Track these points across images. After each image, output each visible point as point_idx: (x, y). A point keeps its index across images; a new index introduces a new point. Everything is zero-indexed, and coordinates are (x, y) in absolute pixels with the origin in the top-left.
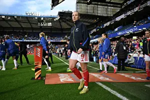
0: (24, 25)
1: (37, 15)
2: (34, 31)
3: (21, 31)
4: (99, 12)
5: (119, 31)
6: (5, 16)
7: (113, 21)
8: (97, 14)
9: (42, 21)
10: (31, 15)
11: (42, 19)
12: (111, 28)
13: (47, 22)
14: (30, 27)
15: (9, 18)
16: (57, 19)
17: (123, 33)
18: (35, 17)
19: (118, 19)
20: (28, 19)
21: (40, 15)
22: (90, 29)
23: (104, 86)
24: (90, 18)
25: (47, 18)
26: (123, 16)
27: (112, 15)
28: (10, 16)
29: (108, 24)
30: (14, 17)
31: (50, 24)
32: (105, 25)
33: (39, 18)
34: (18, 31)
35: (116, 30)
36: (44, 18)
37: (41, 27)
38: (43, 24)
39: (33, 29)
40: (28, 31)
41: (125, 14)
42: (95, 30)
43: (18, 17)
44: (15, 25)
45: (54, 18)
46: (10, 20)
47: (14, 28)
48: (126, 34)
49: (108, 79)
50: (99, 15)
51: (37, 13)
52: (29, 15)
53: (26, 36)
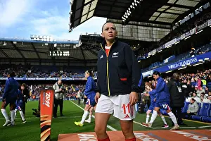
0: (27, 55)
1: (48, 40)
2: (43, 64)
5: (170, 62)
7: (161, 48)
8: (136, 39)
9: (56, 49)
10: (38, 39)
11: (55, 45)
12: (158, 58)
13: (63, 50)
14: (37, 58)
15: (5, 44)
16: (77, 46)
17: (177, 65)
18: (44, 43)
19: (168, 45)
20: (34, 46)
21: (51, 40)
25: (63, 44)
26: (175, 41)
27: (158, 40)
28: (7, 42)
29: (154, 53)
30: (12, 42)
31: (67, 53)
32: (149, 54)
33: (51, 44)
34: (18, 63)
35: (166, 61)
36: (58, 44)
37: (53, 58)
38: (56, 53)
39: (40, 60)
41: (177, 38)
43: (19, 43)
44: (14, 54)
45: (74, 44)
46: (5, 48)
47: (11, 59)
48: (181, 67)
50: (140, 39)
51: (48, 38)
52: (35, 39)
53: (30, 71)
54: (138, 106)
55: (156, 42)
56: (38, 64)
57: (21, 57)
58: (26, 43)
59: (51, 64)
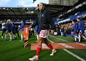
0: (17, 13)
1: (24, 7)
2: (23, 17)
3: (15, 17)
4: (64, 3)
5: (78, 15)
6: (5, 8)
7: (74, 8)
8: (62, 5)
9: (28, 10)
10: (21, 7)
11: (28, 9)
12: (72, 13)
13: (31, 11)
14: (21, 14)
15: (8, 9)
16: (37, 9)
17: (81, 16)
18: (23, 8)
19: (77, 7)
20: (19, 9)
21: (26, 7)
22: (58, 14)
23: (69, 52)
24: (58, 8)
25: (31, 8)
26: (80, 5)
28: (8, 8)
29: (70, 11)
30: (10, 8)
31: (32, 12)
32: (68, 11)
33: (26, 9)
34: (13, 17)
35: (76, 14)
36: (29, 8)
37: (27, 14)
38: (28, 12)
39: (22, 15)
40: (19, 17)
41: (81, 4)
42: (61, 15)
43: (13, 8)
44: (12, 13)
45: (35, 8)
46: (8, 11)
47: (10, 15)
48: (83, 17)
49: (71, 47)
50: (64, 5)
51: (24, 6)
52: (19, 7)
53: (18, 20)
54: (63, 33)
55: (72, 6)
56: (21, 17)
57: (14, 14)
58: (16, 8)
59: (26, 17)
